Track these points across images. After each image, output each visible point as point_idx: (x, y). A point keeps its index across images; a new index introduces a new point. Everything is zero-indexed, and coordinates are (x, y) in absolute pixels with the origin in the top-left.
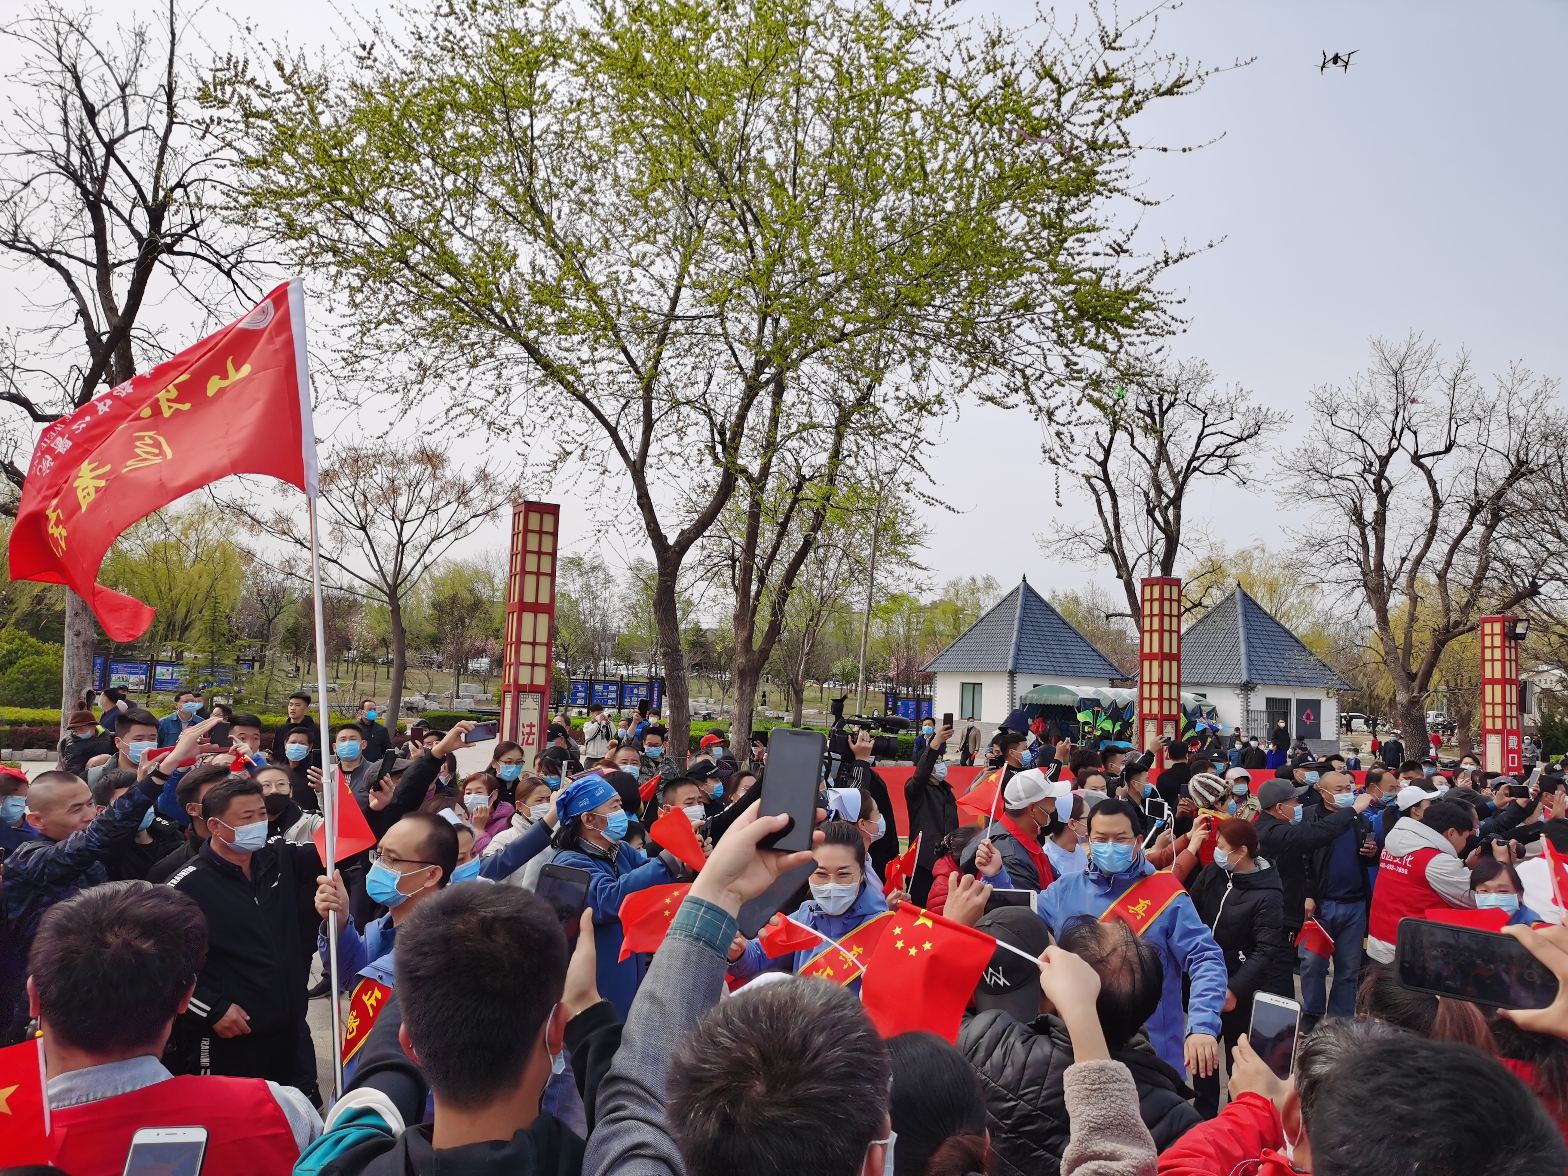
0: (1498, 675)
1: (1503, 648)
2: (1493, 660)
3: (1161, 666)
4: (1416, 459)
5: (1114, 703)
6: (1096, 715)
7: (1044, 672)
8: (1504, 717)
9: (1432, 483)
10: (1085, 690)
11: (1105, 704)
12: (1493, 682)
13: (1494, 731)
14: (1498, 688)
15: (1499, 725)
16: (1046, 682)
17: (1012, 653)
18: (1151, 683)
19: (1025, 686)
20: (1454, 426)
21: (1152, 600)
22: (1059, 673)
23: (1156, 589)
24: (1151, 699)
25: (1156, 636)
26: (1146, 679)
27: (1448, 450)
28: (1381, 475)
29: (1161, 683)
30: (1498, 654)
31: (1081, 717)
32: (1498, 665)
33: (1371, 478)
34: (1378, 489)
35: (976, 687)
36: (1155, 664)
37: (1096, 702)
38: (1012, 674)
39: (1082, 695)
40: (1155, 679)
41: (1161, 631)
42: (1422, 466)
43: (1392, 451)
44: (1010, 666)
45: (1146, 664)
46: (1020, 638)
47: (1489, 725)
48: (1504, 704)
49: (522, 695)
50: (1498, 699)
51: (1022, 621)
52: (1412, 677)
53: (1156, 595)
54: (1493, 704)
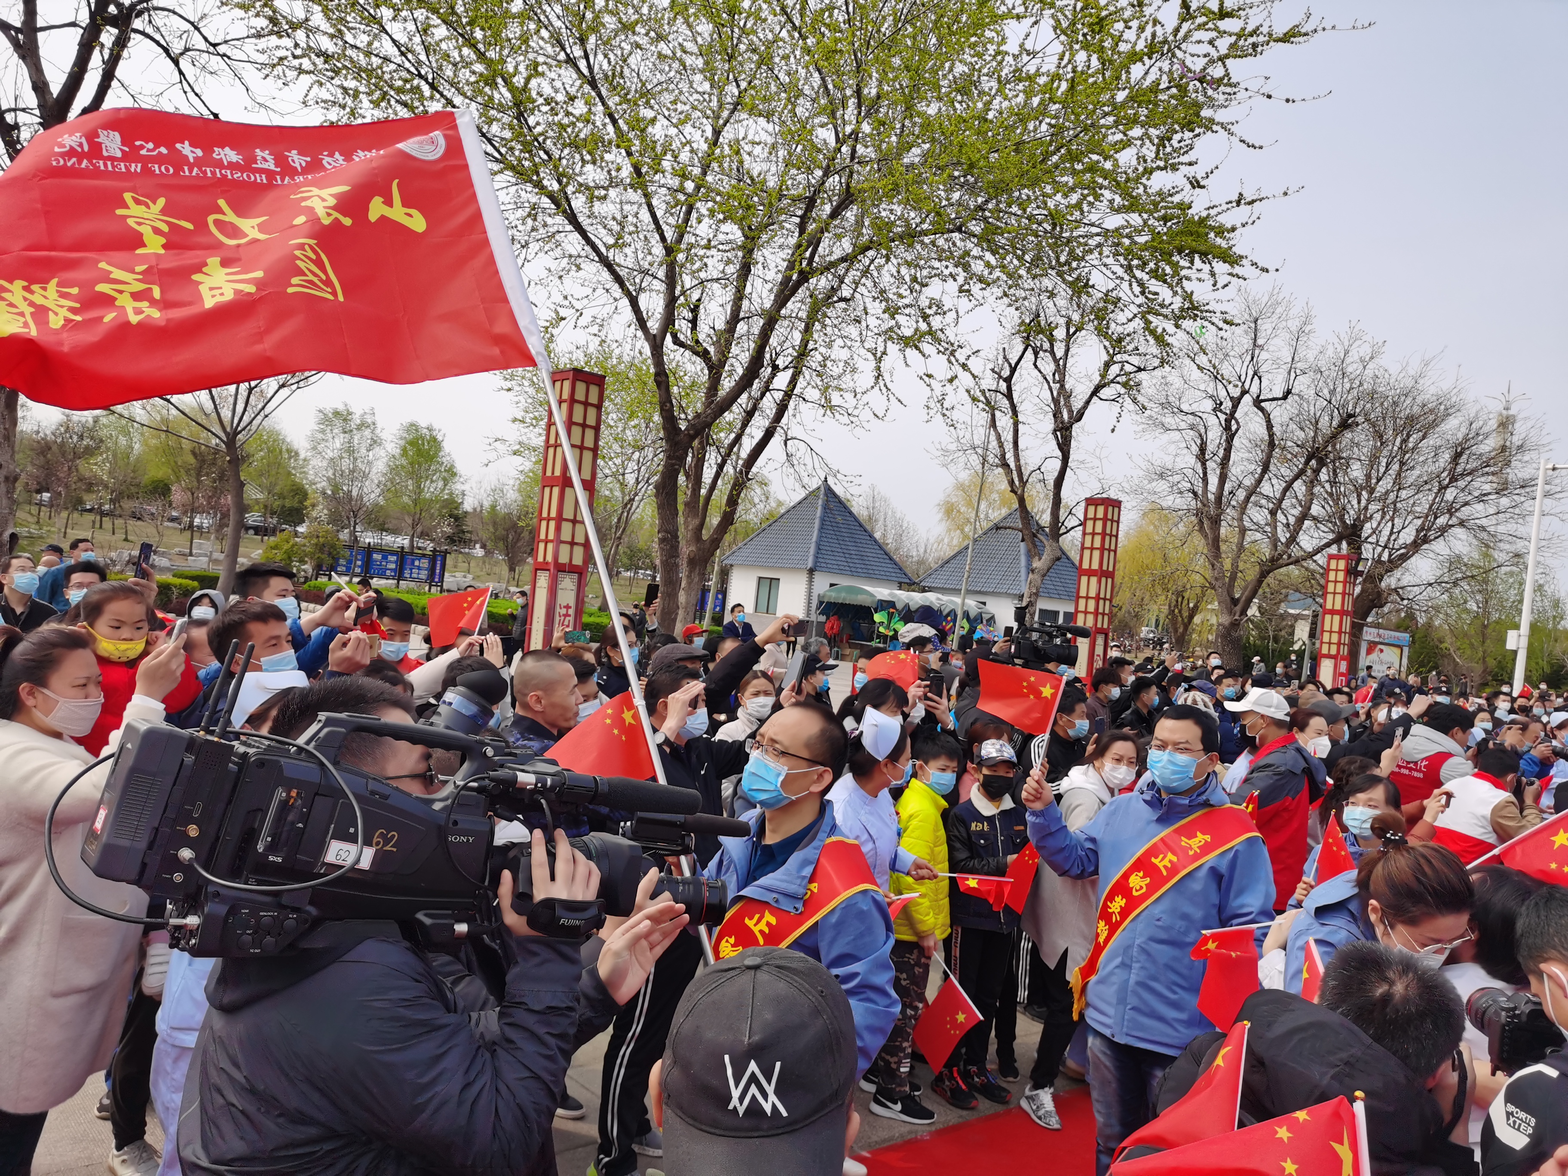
0: (1338, 607)
1: (1345, 583)
2: (1335, 593)
3: (1099, 582)
4: (1258, 403)
5: (907, 606)
6: (890, 616)
7: (841, 572)
8: (1339, 644)
9: (1270, 426)
10: (882, 592)
11: (899, 606)
12: (1332, 612)
13: (1329, 656)
14: (1337, 618)
15: (1333, 651)
16: (844, 582)
17: (812, 551)
18: (1087, 598)
19: (822, 584)
20: (1293, 375)
21: (1095, 519)
22: (853, 573)
23: (1101, 510)
24: (1086, 613)
25: (1097, 554)
26: (1083, 593)
27: (1284, 398)
28: (1231, 416)
29: (1097, 598)
30: (1340, 588)
31: (877, 617)
32: (1339, 598)
33: (1223, 417)
34: (1228, 428)
35: (773, 583)
36: (1094, 580)
37: (892, 604)
38: (811, 572)
39: (879, 597)
40: (1092, 594)
41: (1102, 549)
42: (1262, 410)
43: (1244, 392)
44: (810, 565)
45: (1084, 579)
46: (820, 537)
47: (1325, 651)
48: (1340, 632)
49: (560, 575)
50: (1336, 628)
51: (823, 520)
52: (1235, 602)
53: (1100, 514)
54: (1331, 632)
